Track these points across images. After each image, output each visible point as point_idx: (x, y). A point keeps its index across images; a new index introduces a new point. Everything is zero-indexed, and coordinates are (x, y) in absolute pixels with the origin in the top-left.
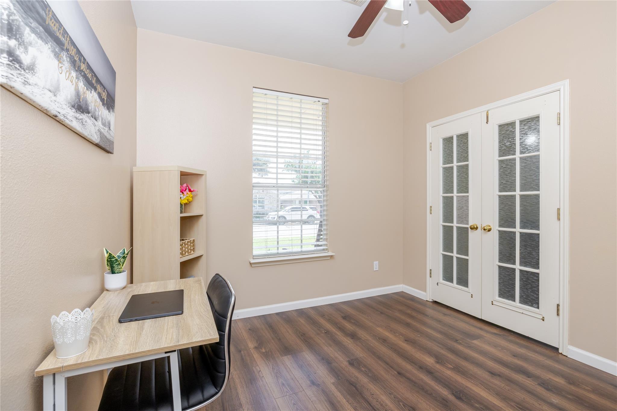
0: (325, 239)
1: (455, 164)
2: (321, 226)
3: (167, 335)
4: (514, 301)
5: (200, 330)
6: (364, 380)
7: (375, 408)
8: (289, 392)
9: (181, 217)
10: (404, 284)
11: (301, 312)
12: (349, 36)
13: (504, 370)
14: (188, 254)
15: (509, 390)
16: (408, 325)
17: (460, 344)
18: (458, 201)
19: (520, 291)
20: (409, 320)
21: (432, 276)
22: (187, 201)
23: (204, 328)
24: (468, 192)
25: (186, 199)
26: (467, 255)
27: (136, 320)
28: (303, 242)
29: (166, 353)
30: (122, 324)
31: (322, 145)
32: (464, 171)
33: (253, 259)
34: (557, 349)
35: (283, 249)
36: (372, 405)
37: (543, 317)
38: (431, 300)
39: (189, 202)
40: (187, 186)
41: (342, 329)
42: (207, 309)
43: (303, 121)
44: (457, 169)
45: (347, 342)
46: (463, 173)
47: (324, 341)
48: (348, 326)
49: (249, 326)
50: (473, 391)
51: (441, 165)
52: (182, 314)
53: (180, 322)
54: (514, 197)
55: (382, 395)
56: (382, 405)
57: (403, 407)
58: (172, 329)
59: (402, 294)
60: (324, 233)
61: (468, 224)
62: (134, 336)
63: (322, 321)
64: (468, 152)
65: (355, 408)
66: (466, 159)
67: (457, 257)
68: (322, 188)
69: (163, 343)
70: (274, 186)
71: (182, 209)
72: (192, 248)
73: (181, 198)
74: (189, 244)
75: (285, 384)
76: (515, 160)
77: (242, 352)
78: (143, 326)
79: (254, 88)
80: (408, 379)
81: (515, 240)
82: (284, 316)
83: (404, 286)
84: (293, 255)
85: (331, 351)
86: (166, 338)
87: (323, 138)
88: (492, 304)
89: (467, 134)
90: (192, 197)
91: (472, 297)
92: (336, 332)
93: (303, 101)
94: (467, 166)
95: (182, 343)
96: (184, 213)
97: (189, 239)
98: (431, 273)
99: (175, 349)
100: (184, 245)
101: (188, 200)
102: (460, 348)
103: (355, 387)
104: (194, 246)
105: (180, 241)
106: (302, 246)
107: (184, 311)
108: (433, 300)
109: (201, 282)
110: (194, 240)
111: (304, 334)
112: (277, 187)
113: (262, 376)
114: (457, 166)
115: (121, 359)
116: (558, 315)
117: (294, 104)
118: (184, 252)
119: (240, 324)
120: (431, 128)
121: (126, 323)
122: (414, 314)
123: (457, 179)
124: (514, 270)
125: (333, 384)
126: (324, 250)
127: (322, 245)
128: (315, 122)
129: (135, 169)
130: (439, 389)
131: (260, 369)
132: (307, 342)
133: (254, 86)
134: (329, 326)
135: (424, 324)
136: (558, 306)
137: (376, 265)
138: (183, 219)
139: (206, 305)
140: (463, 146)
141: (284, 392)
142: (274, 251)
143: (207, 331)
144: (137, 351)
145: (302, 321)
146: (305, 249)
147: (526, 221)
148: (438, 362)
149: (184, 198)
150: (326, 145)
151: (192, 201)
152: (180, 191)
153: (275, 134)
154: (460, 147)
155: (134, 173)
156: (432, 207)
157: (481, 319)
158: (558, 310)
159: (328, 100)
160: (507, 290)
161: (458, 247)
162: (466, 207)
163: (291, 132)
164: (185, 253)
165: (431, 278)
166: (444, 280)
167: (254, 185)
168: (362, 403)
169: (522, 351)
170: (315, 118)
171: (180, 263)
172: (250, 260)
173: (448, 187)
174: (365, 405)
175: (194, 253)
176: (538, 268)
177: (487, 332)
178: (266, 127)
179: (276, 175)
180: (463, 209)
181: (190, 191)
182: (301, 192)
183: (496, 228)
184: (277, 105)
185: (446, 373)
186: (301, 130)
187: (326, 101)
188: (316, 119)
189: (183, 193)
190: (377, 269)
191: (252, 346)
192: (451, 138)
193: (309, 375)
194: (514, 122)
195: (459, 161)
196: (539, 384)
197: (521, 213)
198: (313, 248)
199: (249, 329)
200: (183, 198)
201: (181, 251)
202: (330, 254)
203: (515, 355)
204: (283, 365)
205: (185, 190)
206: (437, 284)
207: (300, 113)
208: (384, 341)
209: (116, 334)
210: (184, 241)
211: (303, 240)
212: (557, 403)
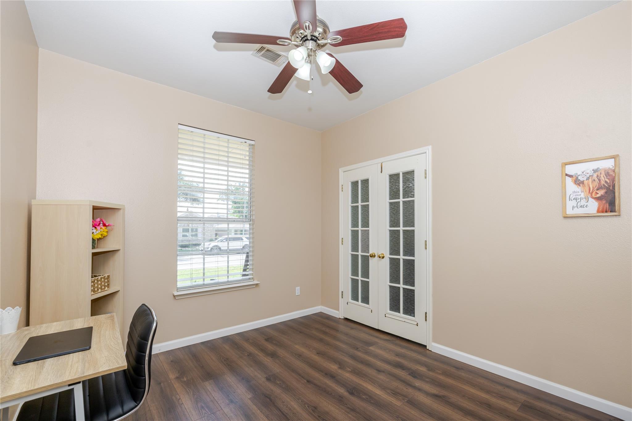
0: (251, 268)
1: (360, 204)
2: (247, 257)
3: (71, 370)
4: (399, 312)
5: (108, 361)
6: (277, 391)
7: (284, 413)
8: (207, 413)
9: (92, 253)
10: (322, 305)
11: (227, 339)
12: (268, 91)
13: (388, 367)
14: (101, 290)
15: (388, 382)
16: (321, 340)
17: (360, 351)
18: (362, 234)
19: (403, 304)
20: (323, 336)
21: (343, 297)
22: (100, 237)
23: (113, 359)
24: (368, 227)
25: (100, 234)
26: (368, 278)
27: (35, 360)
28: (229, 273)
29: (69, 385)
30: (17, 366)
31: (248, 183)
32: (366, 209)
33: (176, 292)
34: (425, 346)
35: (211, 280)
36: (282, 411)
37: (417, 323)
38: (343, 318)
39: (103, 237)
40: (101, 220)
41: (263, 350)
42: (118, 342)
43: (230, 160)
44: (362, 208)
45: (267, 361)
46: (365, 211)
47: (245, 363)
48: (270, 347)
49: (172, 358)
50: (363, 386)
51: (350, 204)
52: (89, 349)
53: (87, 356)
54: (399, 231)
55: (292, 401)
56: (290, 409)
57: (308, 408)
58: (77, 364)
59: (321, 315)
60: (250, 263)
61: (369, 253)
62: (33, 374)
63: (247, 346)
64: (368, 194)
65: (267, 417)
66: (367, 200)
67: (361, 280)
68: (248, 221)
69: (66, 377)
70: (200, 220)
71: (95, 245)
72: (106, 284)
73: (93, 233)
74: (103, 280)
75: (204, 407)
76: (400, 203)
77: (162, 384)
78: (43, 365)
79: (179, 125)
80: (315, 385)
81: (400, 265)
82: (210, 345)
83: (323, 307)
84: (220, 285)
85: (251, 371)
86: (70, 372)
87: (250, 176)
88: (385, 316)
89: (368, 180)
90: (107, 232)
91: (372, 312)
92: (259, 354)
93: (230, 141)
94: (368, 205)
95: (88, 374)
96: (97, 248)
97: (102, 275)
98: (342, 295)
99: (80, 381)
100: (96, 281)
101: (102, 235)
102: (359, 354)
103: (270, 399)
104: (108, 281)
105: (92, 278)
106: (228, 277)
107: (92, 346)
108: (344, 317)
109: (114, 318)
110: (109, 276)
111: (227, 359)
112: (203, 221)
113: (181, 403)
114: (361, 205)
115: (17, 397)
116: (426, 320)
117: (221, 143)
118: (96, 289)
119: (162, 358)
120: (342, 172)
121: (22, 365)
122: (327, 330)
123: (362, 216)
124: (399, 288)
125: (250, 399)
126: (249, 279)
127: (248, 274)
128: (242, 161)
129: (34, 202)
130: (338, 389)
131: (180, 397)
132: (229, 366)
133: (179, 123)
134: (252, 349)
135: (335, 338)
136: (426, 313)
137: (298, 290)
138: (94, 254)
139: (117, 339)
140: (365, 189)
141: (203, 414)
142: (200, 282)
143: (116, 361)
144: (36, 388)
145: (227, 347)
146: (231, 278)
147: (407, 250)
148: (340, 368)
149: (98, 233)
150: (253, 183)
151: (107, 236)
152: (92, 226)
153: (202, 170)
154: (363, 190)
155: (32, 205)
156: (343, 239)
157: (378, 329)
158: (426, 317)
159: (254, 141)
160: (395, 305)
161: (362, 272)
162: (367, 239)
163: (219, 170)
164: (98, 290)
165: (342, 299)
166: (352, 299)
167: (178, 219)
168: (274, 411)
169: (403, 351)
170: (242, 157)
171: (91, 300)
172: (174, 293)
173: (355, 223)
174: (276, 412)
175: (108, 289)
176: (414, 286)
177: (381, 339)
178: (192, 163)
179: (202, 209)
180: (365, 241)
181: (104, 225)
182: (228, 226)
183: (387, 256)
184: (204, 143)
185: (345, 376)
186: (228, 168)
187: (252, 143)
188: (243, 159)
189: (96, 228)
190: (299, 294)
191: (173, 377)
192: (357, 182)
193: (228, 395)
194: (399, 173)
195: (362, 201)
196: (409, 374)
197: (403, 244)
198: (239, 277)
199: (172, 361)
200: (96, 233)
201: (92, 288)
202: (256, 282)
203: (398, 355)
204: (204, 390)
205: (98, 224)
206: (347, 303)
207: (228, 152)
208: (299, 356)
209: (10, 376)
210: (96, 278)
211: (229, 271)
212: (418, 386)
